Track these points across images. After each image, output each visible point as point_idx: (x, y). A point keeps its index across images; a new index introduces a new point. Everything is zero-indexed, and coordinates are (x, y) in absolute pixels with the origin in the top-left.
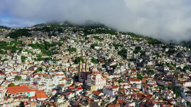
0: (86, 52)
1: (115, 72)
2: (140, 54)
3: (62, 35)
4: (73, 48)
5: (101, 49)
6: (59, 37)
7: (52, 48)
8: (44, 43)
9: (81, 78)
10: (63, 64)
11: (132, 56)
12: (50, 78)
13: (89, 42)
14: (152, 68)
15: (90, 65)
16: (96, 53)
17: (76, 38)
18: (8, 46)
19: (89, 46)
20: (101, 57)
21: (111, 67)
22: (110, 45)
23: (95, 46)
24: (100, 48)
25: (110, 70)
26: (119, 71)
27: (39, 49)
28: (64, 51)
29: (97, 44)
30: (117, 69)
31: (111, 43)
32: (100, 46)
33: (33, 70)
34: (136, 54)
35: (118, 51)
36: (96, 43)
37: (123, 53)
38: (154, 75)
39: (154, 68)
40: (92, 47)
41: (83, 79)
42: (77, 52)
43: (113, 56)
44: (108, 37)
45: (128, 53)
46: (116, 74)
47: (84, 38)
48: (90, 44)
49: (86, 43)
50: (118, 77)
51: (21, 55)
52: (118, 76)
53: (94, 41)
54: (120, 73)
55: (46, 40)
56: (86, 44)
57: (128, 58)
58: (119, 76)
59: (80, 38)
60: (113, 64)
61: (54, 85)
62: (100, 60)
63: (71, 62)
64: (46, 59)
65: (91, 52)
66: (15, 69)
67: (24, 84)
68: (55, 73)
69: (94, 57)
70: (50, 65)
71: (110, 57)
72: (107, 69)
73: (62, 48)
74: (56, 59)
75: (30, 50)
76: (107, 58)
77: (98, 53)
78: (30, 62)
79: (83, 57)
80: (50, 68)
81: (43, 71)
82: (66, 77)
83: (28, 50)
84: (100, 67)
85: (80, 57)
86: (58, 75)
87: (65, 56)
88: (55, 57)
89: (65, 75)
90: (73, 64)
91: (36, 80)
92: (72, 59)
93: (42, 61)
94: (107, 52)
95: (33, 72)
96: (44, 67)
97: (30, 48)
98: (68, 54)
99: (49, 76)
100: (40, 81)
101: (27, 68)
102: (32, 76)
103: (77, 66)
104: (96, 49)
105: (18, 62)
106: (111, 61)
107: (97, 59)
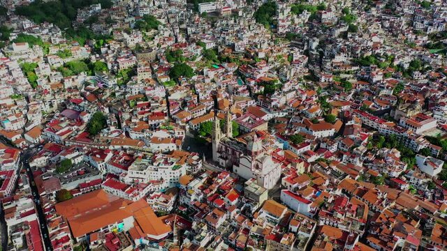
0: (181, 23)
1: (273, 104)
2: (308, 16)
5: (216, 13)
7: (83, 13)
9: (221, 157)
10: (147, 93)
11: (290, 23)
12: (145, 161)
14: (346, 73)
15: (207, 76)
16: (206, 27)
21: (261, 83)
24: (214, 8)
25: (258, 94)
26: (283, 100)
27: (52, 26)
28: (129, 33)
30: (278, 95)
33: (80, 122)
34: (298, 17)
35: (255, 8)
37: (267, 15)
38: (351, 95)
39: (348, 73)
40: (192, 2)
41: (226, 159)
42: (162, 32)
43: (251, 36)
45: (281, 16)
46: (276, 109)
50: (281, 115)
51: (14, 57)
52: (281, 113)
54: (286, 104)
57: (281, 30)
58: (285, 114)
60: (263, 72)
61: (162, 179)
62: (223, 52)
63: (163, 77)
64: (90, 67)
65: (193, 23)
66: (26, 117)
67: (89, 185)
68: (145, 135)
69: (205, 41)
70: (113, 94)
71: (245, 41)
72: (249, 89)
73: (117, 18)
74: (118, 68)
75: (30, 30)
76: (241, 47)
77: (213, 26)
78: (53, 81)
79: (181, 46)
80: (126, 116)
81: (113, 128)
82: (178, 147)
83: (25, 33)
84: (233, 82)
85: (173, 48)
86: (156, 140)
87: (139, 55)
88: (116, 62)
89: (174, 142)
90: (167, 83)
91: (113, 169)
92: (157, 59)
93: (82, 73)
94: (235, 21)
95: (82, 128)
96: (107, 110)
97: (27, 24)
98: (140, 40)
99: (140, 155)
100: (126, 174)
101: (55, 106)
102: (98, 156)
103: (185, 95)
104: (204, 14)
105: (20, 89)
106: (252, 57)
107: (216, 49)
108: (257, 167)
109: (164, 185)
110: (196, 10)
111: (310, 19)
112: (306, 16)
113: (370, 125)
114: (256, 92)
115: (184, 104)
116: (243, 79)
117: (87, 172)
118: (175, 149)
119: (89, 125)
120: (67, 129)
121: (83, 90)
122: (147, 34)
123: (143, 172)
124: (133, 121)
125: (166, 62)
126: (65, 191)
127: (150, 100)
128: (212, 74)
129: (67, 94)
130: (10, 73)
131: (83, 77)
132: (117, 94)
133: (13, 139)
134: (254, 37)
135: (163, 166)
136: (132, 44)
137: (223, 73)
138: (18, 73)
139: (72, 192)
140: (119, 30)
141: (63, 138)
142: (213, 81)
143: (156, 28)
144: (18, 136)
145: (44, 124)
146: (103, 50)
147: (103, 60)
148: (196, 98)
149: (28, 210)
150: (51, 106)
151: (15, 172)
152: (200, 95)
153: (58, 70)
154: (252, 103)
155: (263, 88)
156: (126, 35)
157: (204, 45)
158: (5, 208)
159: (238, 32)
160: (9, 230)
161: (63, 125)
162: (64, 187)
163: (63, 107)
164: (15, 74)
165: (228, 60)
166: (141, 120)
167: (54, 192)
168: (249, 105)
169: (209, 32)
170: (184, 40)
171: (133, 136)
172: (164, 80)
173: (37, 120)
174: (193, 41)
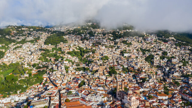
0: (117, 59)
1: (144, 86)
2: (167, 60)
3: (93, 39)
4: (105, 57)
5: (130, 57)
6: (91, 42)
7: (86, 54)
8: (79, 49)
9: (119, 96)
10: (100, 77)
11: (159, 62)
12: (94, 95)
13: (118, 48)
14: (178, 79)
15: (122, 75)
16: (125, 61)
17: (106, 43)
18: (50, 53)
19: (118, 52)
20: (131, 65)
21: (141, 79)
22: (137, 50)
23: (125, 53)
24: (129, 55)
25: (140, 82)
26: (148, 85)
27: (76, 57)
28: (99, 60)
29: (126, 51)
30: (147, 83)
31: (139, 48)
32: (129, 53)
33: (78, 83)
34: (162, 60)
35: (145, 57)
36: (125, 49)
37: (150, 59)
38: (179, 88)
39: (179, 79)
40: (122, 53)
41: (120, 97)
42: (109, 61)
43: (141, 65)
44: (135, 41)
45: (155, 60)
46: (145, 87)
47: (114, 43)
48: (119, 50)
49: (116, 49)
50: (147, 90)
51: (63, 65)
52: (147, 89)
53: (123, 47)
54: (149, 86)
55: (80, 46)
56: (115, 51)
57: (155, 64)
58: (148, 90)
59: (110, 43)
60: (143, 75)
61: (98, 101)
62: (130, 69)
63: (106, 74)
64: (84, 69)
65: (121, 59)
66: (63, 80)
67: (75, 99)
68: (96, 88)
69: (124, 65)
70: (89, 77)
71: (139, 66)
72: (137, 81)
73: (96, 56)
74: (93, 70)
75: (70, 58)
76: (137, 67)
77: (128, 61)
78: (72, 72)
79: (115, 66)
80: (91, 82)
81: (86, 85)
82: (106, 93)
83: (68, 59)
84: (131, 78)
85: (112, 66)
86: (99, 90)
87: (100, 66)
88: (92, 68)
89: (105, 91)
90: (108, 76)
91: (83, 96)
92: (106, 69)
93: (82, 71)
94: (136, 60)
95: (78, 84)
96: (86, 80)
97: (69, 56)
98: (102, 63)
99: (93, 92)
100: (87, 97)
101: (72, 78)
102: (80, 91)
103: (112, 79)
104: (125, 57)
105: (63, 73)
106: (140, 71)
107: (127, 68)
108: (130, 99)
109: (98, 103)
110: (123, 55)
111: (167, 61)
112: (166, 60)
113: (185, 98)
114: (139, 81)
115: (112, 81)
116: (135, 78)
117: (76, 96)
118: (105, 93)
119: (80, 84)
120: (73, 84)
121: (81, 75)
122: (105, 61)
123: (92, 97)
124: (93, 84)
125: (108, 70)
126: (68, 99)
127: (100, 79)
128: (124, 75)
129: (76, 76)
130: (61, 69)
131: (81, 72)
132: (90, 77)
133: (58, 85)
134: (142, 65)
135: (99, 96)
136: (99, 64)
137: (128, 75)
138: (63, 68)
139: (70, 100)
140: (96, 60)
141: (71, 86)
142: (124, 77)
143: (108, 60)
144: (59, 85)
145: (67, 83)
146: (89, 65)
147: (89, 67)
148: (116, 80)
149: (57, 100)
150: (70, 79)
151: (56, 92)
152: (118, 79)
153: (75, 69)
154: (137, 85)
155: (142, 80)
156: (97, 61)
157: (123, 66)
158: (51, 98)
159: (136, 63)
160: (51, 104)
161: (72, 83)
162: (68, 98)
163: (74, 79)
164: (63, 69)
165: (131, 71)
166: (96, 84)
167: (65, 99)
168: (136, 86)
169: (126, 62)
170: (117, 64)
171: (92, 88)
172: (107, 75)
173: (66, 82)
174: (120, 64)
